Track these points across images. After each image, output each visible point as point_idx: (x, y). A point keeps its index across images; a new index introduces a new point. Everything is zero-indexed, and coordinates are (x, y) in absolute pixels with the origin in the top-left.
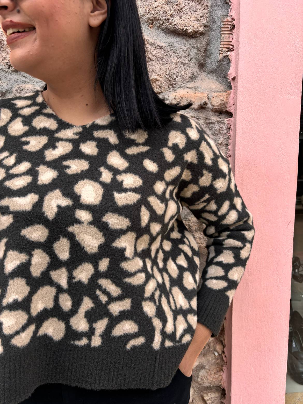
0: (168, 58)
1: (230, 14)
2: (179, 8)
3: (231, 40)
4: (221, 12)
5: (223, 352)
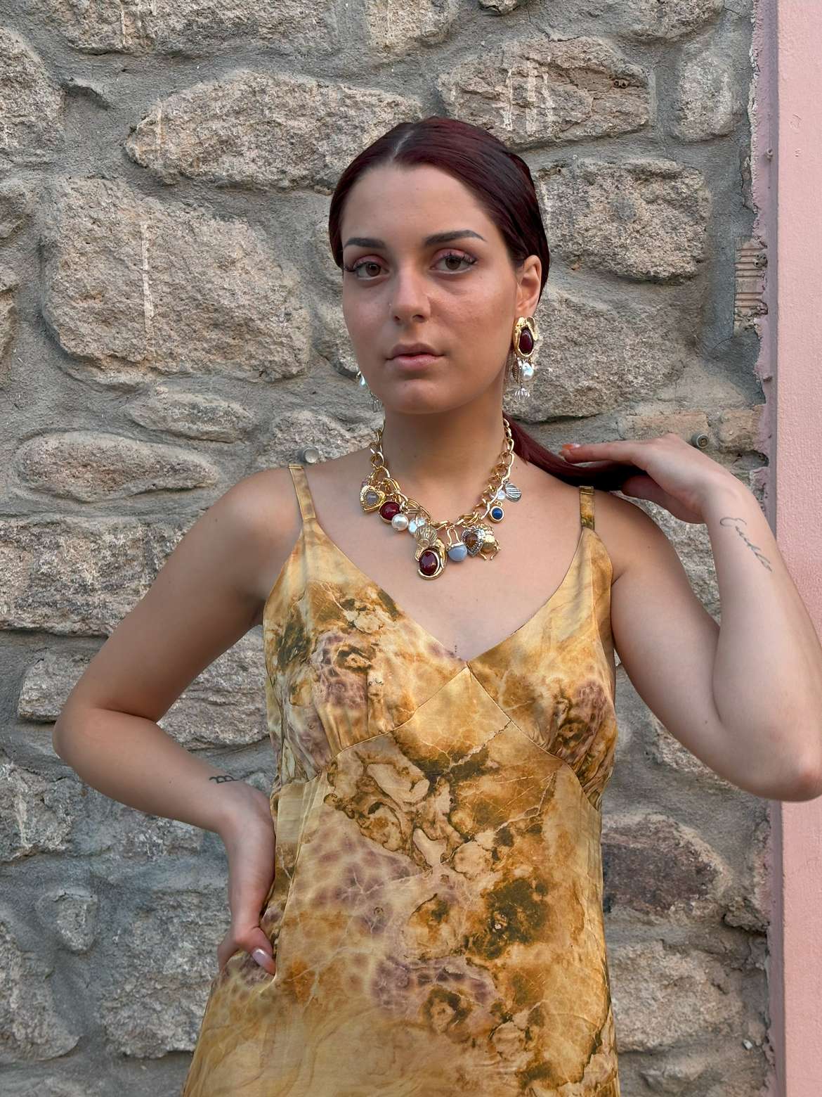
0: (615, 335)
1: (757, 232)
2: (639, 227)
3: (759, 289)
4: (735, 229)
5: (767, 1040)
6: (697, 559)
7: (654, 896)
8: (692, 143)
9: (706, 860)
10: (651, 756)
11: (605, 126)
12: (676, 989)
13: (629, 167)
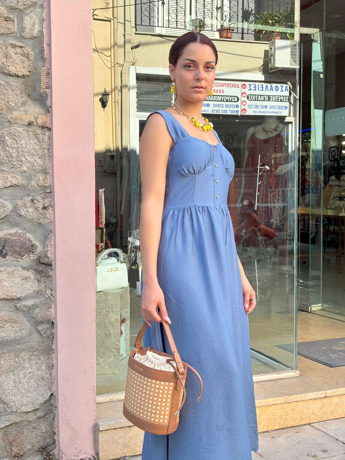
0: (6, 91)
1: (46, 65)
2: (12, 61)
3: (47, 81)
4: (40, 64)
5: (52, 295)
6: (31, 157)
7: (19, 253)
8: (27, 38)
9: (34, 243)
10: (18, 213)
11: (2, 31)
12: (25, 280)
13: (10, 44)
